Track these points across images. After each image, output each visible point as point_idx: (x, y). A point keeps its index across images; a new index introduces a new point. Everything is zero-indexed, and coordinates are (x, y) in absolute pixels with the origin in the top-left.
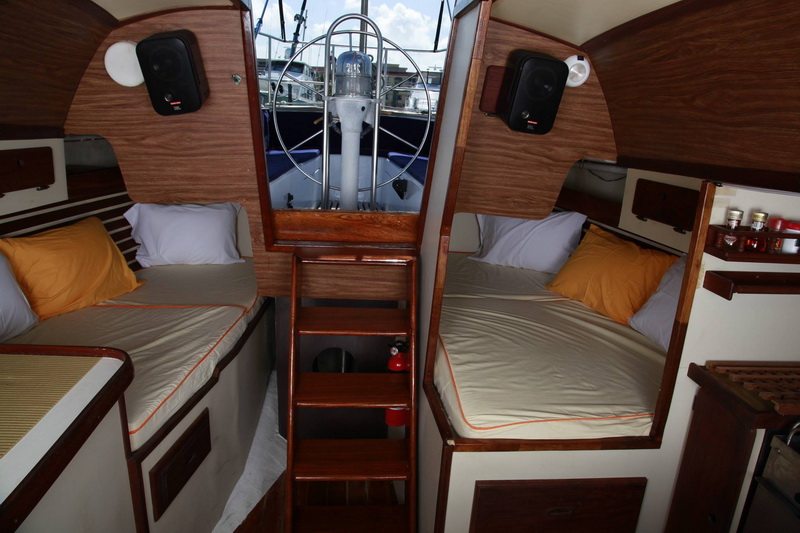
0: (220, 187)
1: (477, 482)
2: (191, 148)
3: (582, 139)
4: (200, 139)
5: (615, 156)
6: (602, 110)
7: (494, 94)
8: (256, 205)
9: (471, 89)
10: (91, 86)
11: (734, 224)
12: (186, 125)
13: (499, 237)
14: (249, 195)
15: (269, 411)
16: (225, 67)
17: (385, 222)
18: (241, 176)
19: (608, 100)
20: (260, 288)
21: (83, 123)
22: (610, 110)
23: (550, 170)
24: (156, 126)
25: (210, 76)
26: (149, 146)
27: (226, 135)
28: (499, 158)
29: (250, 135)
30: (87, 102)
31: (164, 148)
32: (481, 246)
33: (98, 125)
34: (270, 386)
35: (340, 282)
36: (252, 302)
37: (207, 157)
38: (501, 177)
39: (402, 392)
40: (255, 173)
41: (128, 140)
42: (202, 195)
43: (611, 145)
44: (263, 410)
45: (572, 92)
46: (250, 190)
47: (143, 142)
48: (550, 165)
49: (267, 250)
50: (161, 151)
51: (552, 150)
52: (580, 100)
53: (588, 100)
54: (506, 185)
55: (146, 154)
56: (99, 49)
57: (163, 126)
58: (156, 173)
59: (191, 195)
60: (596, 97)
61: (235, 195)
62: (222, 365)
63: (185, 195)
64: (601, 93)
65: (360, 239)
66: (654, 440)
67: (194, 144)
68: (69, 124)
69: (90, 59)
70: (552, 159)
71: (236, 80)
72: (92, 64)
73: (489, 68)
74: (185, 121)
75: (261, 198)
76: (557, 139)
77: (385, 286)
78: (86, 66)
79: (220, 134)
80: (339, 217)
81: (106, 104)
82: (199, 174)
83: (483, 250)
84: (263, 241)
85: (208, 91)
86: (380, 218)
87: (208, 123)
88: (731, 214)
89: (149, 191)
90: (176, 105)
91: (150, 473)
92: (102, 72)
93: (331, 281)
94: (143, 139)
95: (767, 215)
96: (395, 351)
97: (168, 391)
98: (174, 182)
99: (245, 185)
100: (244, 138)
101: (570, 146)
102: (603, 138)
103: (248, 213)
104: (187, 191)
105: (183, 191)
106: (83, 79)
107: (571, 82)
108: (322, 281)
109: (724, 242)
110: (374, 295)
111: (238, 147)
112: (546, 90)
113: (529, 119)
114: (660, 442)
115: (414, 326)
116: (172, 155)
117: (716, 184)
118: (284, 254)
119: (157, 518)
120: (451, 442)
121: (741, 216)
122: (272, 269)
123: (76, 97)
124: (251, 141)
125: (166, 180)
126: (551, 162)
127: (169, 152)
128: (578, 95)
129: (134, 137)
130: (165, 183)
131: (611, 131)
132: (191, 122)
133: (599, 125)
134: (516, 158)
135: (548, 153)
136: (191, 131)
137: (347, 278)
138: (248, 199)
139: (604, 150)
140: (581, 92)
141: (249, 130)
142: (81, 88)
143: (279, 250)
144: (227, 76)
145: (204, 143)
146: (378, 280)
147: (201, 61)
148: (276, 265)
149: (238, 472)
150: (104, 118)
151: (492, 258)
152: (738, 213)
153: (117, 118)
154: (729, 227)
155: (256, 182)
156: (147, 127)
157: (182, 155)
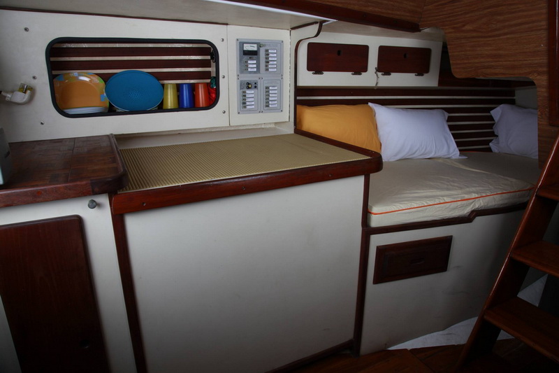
0: (516, 63)
2: (496, 30)
4: (504, 21)
8: (546, 80)
14: (540, 70)
18: (535, 52)
26: (467, 31)
31: (478, 31)
37: (508, 36)
40: (547, 47)
41: (454, 28)
47: (464, 28)
49: (550, 124)
50: (474, 34)
55: (465, 38)
58: (471, 53)
59: (494, 71)
61: (528, 70)
63: (489, 71)
67: (499, 25)
68: (423, 21)
79: (521, 14)
82: (501, 52)
87: (511, 6)
91: (377, 247)
94: (464, 26)
98: (482, 60)
99: (537, 60)
104: (491, 67)
111: (535, 24)
116: (482, 37)
119: (375, 282)
125: (477, 58)
127: (480, 34)
129: (459, 25)
130: (476, 61)
136: (498, 14)
138: (539, 73)
145: (507, 24)
153: (449, 12)
156: (467, 16)
157: (490, 37)
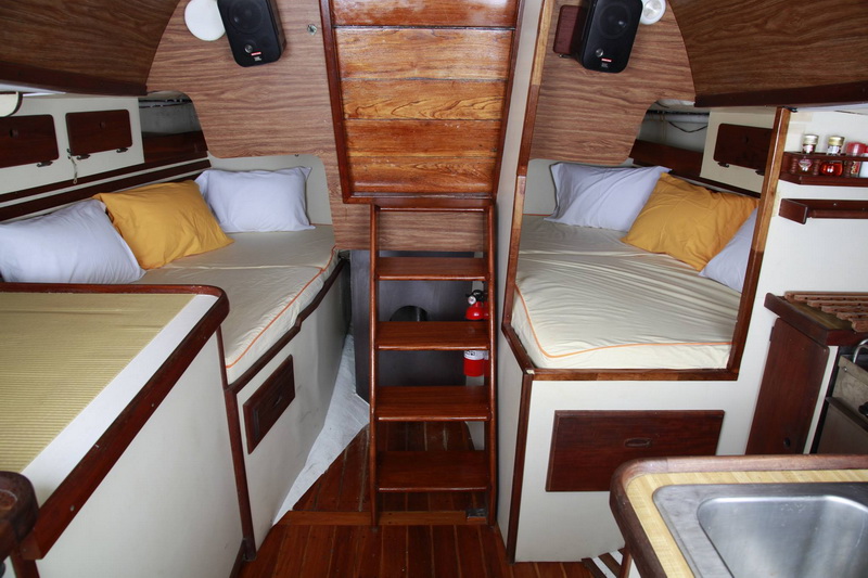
0: (297, 139)
1: (557, 412)
2: (269, 101)
3: (658, 79)
4: (277, 92)
5: (694, 96)
6: (678, 48)
7: (567, 34)
8: (333, 157)
9: (545, 25)
10: (172, 42)
11: (809, 149)
12: (263, 77)
13: (576, 196)
14: (326, 146)
15: (346, 371)
16: (301, 18)
17: (460, 171)
18: (317, 128)
19: (685, 37)
20: (338, 241)
21: (164, 79)
22: (687, 48)
23: (626, 113)
24: (235, 80)
25: (287, 27)
26: (229, 100)
27: (303, 86)
28: (575, 101)
29: (326, 86)
30: (168, 58)
31: (243, 101)
32: (558, 208)
33: (178, 81)
34: (345, 349)
35: (417, 234)
36: (328, 261)
37: (284, 109)
38: (577, 120)
39: (481, 337)
40: (331, 124)
41: (207, 95)
42: (281, 149)
43: (689, 85)
44: (340, 371)
45: (647, 30)
46: (327, 142)
47: (222, 96)
48: (625, 106)
49: (345, 202)
50: (239, 105)
51: (627, 92)
52: (656, 38)
53: (664, 38)
54: (581, 129)
55: (225, 108)
56: (179, 5)
57: (242, 79)
58: (235, 127)
59: (270, 149)
60: (674, 34)
61: (312, 147)
62: (303, 316)
63: (263, 149)
64: (677, 30)
65: (436, 189)
66: (731, 373)
67: (271, 97)
68: (152, 82)
69: (171, 15)
70: (628, 101)
71: (312, 30)
72: (172, 20)
73: (562, 8)
74: (263, 74)
75: (338, 149)
76: (633, 80)
77: (461, 237)
78: (166, 22)
79: (297, 86)
80: (415, 167)
81: (186, 59)
82: (277, 127)
83: (560, 211)
84: (340, 193)
85: (285, 43)
86: (456, 167)
87: (284, 74)
88: (806, 139)
89: (228, 146)
90: (257, 56)
91: (244, 406)
92: (182, 28)
93: (407, 233)
94: (223, 93)
95: (843, 138)
96: (472, 301)
97: (256, 332)
98: (253, 136)
99: (321, 136)
100: (321, 89)
101: (646, 86)
102: (680, 78)
103: (325, 164)
104: (266, 144)
105: (261, 145)
106: (164, 36)
107: (645, 19)
108: (399, 232)
109: (798, 167)
110: (451, 246)
111: (315, 99)
112: (620, 26)
113: (603, 57)
114: (737, 374)
115: (491, 271)
116: (250, 109)
117: (791, 110)
118: (362, 206)
119: (250, 451)
120: (531, 372)
121: (816, 140)
122: (349, 222)
123: (157, 54)
124: (328, 91)
125: (245, 134)
126: (627, 104)
127: (248, 105)
128: (655, 33)
129: (214, 92)
130: (245, 137)
131: (689, 70)
132: (269, 74)
133: (675, 64)
134: (592, 100)
135: (624, 95)
136: (270, 83)
137: (423, 229)
138: (325, 150)
139: (682, 90)
140: (657, 30)
141: (326, 80)
142: (162, 44)
143: (357, 201)
144: (304, 27)
145: (282, 95)
146: (454, 231)
147: (278, 12)
148: (354, 217)
149: (319, 425)
150: (184, 74)
151: (569, 219)
152: (813, 138)
153: (197, 73)
154: (805, 152)
155: (333, 133)
156: (226, 81)
157: (260, 109)
